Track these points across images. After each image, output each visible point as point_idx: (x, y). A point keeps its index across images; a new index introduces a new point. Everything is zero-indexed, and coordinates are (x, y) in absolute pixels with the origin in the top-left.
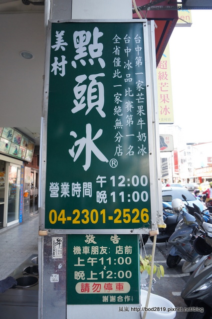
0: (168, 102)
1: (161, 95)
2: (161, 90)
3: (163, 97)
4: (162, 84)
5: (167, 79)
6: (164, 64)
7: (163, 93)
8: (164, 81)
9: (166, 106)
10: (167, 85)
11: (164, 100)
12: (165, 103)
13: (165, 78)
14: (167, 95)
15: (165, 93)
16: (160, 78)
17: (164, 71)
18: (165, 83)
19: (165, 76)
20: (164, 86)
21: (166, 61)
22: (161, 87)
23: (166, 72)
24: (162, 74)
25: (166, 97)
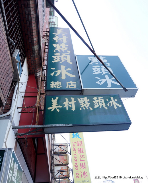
0: (86, 168)
1: (80, 163)
2: (80, 160)
3: (82, 165)
4: (80, 156)
5: (83, 153)
6: (80, 143)
7: (82, 162)
8: (81, 154)
9: (84, 171)
10: (83, 156)
11: (83, 167)
12: (83, 169)
13: (82, 152)
14: (84, 163)
15: (83, 162)
16: (79, 152)
17: (81, 147)
18: (82, 155)
19: (82, 150)
20: (82, 157)
21: (82, 142)
22: (80, 158)
23: (82, 148)
24: (80, 150)
25: (84, 165)
